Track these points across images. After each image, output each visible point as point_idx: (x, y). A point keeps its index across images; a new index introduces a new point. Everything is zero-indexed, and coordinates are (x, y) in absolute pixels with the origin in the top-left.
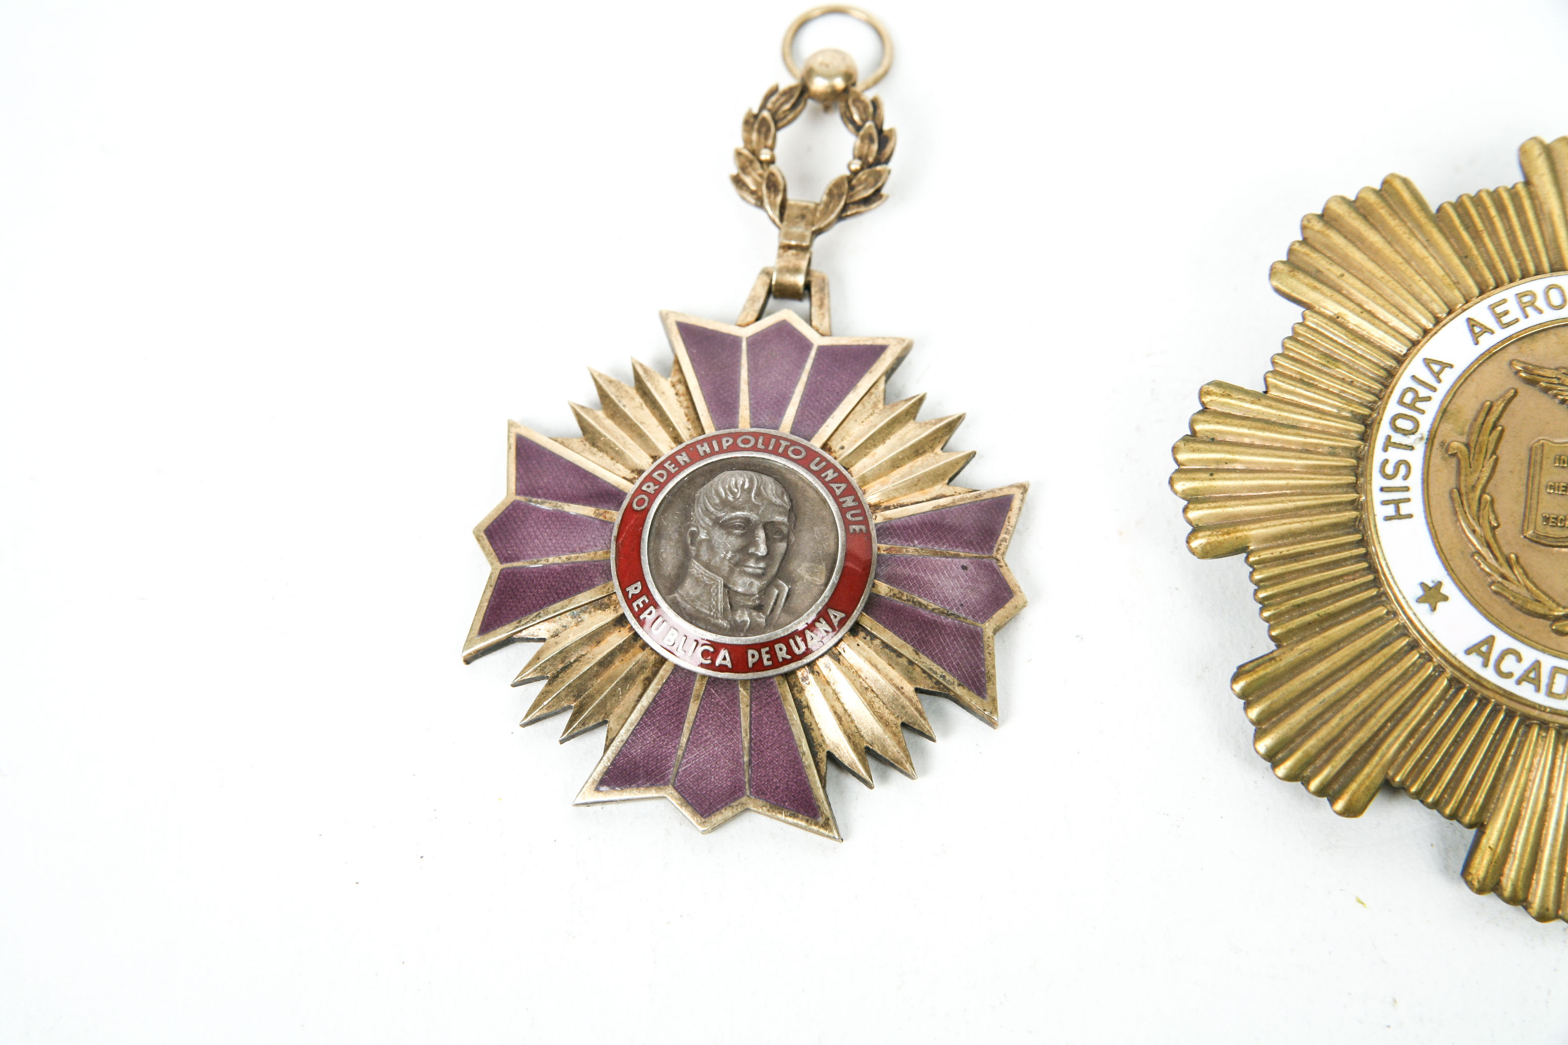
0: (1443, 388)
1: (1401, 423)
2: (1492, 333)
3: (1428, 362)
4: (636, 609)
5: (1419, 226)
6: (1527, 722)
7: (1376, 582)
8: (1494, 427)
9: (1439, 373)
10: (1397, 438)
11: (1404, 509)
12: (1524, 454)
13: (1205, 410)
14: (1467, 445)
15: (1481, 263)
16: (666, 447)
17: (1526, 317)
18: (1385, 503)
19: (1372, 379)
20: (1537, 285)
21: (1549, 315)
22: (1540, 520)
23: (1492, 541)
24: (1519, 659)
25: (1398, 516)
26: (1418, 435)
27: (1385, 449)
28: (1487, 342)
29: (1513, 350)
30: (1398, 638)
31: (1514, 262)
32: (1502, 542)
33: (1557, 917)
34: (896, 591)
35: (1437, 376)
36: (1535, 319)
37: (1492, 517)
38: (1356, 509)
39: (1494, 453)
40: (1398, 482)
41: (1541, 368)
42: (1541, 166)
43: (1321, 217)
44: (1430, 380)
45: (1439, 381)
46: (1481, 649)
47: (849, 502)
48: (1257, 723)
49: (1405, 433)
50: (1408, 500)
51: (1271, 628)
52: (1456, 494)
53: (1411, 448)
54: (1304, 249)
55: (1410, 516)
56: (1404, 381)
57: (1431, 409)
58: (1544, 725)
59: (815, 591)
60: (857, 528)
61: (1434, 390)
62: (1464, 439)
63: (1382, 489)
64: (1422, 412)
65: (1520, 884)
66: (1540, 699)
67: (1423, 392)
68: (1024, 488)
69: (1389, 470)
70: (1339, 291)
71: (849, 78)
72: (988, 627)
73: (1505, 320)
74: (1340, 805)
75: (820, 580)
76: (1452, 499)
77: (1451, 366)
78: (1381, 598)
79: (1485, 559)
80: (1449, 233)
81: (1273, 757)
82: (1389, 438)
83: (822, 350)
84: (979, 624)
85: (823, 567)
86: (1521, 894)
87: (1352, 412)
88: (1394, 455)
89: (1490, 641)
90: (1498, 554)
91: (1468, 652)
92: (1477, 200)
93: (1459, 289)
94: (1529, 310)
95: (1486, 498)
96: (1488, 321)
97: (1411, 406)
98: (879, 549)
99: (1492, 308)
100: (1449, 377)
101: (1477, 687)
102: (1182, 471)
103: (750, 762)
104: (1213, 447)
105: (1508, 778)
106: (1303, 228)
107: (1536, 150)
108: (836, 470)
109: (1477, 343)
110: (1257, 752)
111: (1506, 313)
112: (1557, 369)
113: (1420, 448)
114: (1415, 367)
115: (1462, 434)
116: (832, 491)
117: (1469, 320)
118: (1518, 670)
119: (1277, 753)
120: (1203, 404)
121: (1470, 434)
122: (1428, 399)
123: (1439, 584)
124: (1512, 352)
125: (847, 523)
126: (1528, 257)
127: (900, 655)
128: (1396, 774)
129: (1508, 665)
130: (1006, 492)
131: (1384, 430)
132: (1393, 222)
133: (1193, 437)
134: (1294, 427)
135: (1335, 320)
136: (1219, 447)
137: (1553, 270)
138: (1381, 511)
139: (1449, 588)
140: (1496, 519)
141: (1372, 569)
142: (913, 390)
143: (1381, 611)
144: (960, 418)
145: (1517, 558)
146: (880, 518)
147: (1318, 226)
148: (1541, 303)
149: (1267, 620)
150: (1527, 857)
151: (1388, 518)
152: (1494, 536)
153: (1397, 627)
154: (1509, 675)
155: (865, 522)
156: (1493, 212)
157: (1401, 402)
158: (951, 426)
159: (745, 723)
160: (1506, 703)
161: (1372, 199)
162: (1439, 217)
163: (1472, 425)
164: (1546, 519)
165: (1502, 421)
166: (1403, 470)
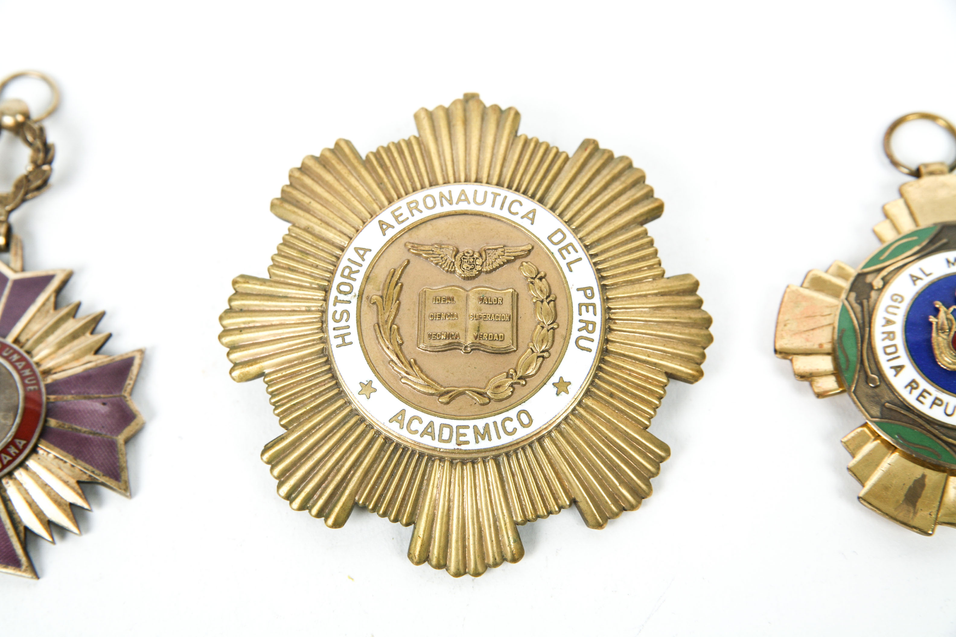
0: (366, 264)
1: (343, 288)
2: (393, 227)
3: (356, 250)
5: (355, 168)
6: (431, 458)
7: (338, 385)
8: (396, 284)
9: (363, 255)
10: (341, 297)
11: (348, 339)
12: (415, 298)
13: (237, 293)
14: (382, 297)
15: (389, 186)
17: (413, 215)
18: (336, 337)
19: (328, 263)
20: (419, 196)
21: (427, 213)
22: (426, 337)
23: (399, 353)
24: (421, 422)
25: (344, 344)
26: (353, 294)
27: (335, 305)
28: (391, 233)
29: (406, 236)
30: (352, 417)
31: (408, 183)
32: (406, 352)
33: (465, 573)
34: (61, 423)
35: (362, 257)
36: (418, 217)
37: (398, 338)
38: (323, 343)
39: (398, 299)
40: (343, 323)
41: (422, 245)
42: (426, 123)
43: (300, 169)
44: (359, 260)
45: (364, 260)
46: (399, 417)
47: (27, 372)
48: (278, 478)
49: (346, 293)
50: (350, 334)
51: (281, 420)
52: (377, 327)
53: (350, 302)
54: (290, 190)
55: (351, 343)
56: (344, 263)
57: (360, 277)
58: (442, 459)
59: (7, 429)
60: (32, 388)
61: (361, 265)
62: (380, 293)
63: (334, 329)
64: (354, 280)
65: (441, 557)
66: (436, 444)
67: (355, 268)
68: (142, 352)
69: (338, 317)
70: (309, 212)
71: (27, 116)
72: (120, 439)
73: (401, 219)
74: (331, 521)
75: (9, 422)
76: (375, 330)
77: (370, 250)
78: (341, 394)
79: (396, 364)
80: (372, 170)
81: (290, 497)
82: (336, 297)
83: (16, 283)
84: (115, 437)
85: (11, 414)
86: (442, 562)
87: (318, 284)
88: (340, 307)
89: (403, 411)
90: (403, 360)
91: (391, 421)
92: (388, 150)
93: (377, 204)
94: (414, 211)
95: (394, 327)
96: (391, 221)
97: (349, 277)
98: (48, 399)
99: (393, 213)
100: (369, 257)
101: (400, 441)
104: (241, 314)
105: (425, 494)
106: (290, 176)
107: (423, 115)
108: (19, 354)
109: (384, 235)
110: (280, 495)
111: (401, 215)
112: (432, 245)
113: (354, 301)
114: (350, 253)
115: (379, 290)
116: (15, 368)
117: (380, 221)
118: (421, 428)
119: (291, 494)
120: (235, 289)
121: (383, 290)
122: (358, 271)
123: (371, 382)
124: (406, 238)
125: (25, 385)
126: (416, 179)
127: (65, 462)
128: (359, 499)
129: (415, 425)
130: (130, 355)
131: (334, 292)
132: (339, 167)
133: (230, 311)
134: (285, 297)
135: (307, 230)
136: (244, 314)
137: (431, 185)
138: (334, 342)
139: (377, 384)
140: (401, 339)
141: (334, 377)
142: (75, 300)
143: (340, 402)
144: (102, 315)
145: (415, 361)
146: (50, 379)
147: (297, 174)
148: (421, 206)
149: (278, 415)
150: (442, 539)
151: (338, 346)
152: (401, 349)
153: (352, 410)
154: (416, 432)
155: (38, 384)
156: (396, 155)
157: (342, 275)
158: (98, 319)
160: (418, 449)
161: (328, 154)
162: (366, 163)
163: (384, 284)
164: (430, 336)
165: (402, 280)
166: (345, 315)
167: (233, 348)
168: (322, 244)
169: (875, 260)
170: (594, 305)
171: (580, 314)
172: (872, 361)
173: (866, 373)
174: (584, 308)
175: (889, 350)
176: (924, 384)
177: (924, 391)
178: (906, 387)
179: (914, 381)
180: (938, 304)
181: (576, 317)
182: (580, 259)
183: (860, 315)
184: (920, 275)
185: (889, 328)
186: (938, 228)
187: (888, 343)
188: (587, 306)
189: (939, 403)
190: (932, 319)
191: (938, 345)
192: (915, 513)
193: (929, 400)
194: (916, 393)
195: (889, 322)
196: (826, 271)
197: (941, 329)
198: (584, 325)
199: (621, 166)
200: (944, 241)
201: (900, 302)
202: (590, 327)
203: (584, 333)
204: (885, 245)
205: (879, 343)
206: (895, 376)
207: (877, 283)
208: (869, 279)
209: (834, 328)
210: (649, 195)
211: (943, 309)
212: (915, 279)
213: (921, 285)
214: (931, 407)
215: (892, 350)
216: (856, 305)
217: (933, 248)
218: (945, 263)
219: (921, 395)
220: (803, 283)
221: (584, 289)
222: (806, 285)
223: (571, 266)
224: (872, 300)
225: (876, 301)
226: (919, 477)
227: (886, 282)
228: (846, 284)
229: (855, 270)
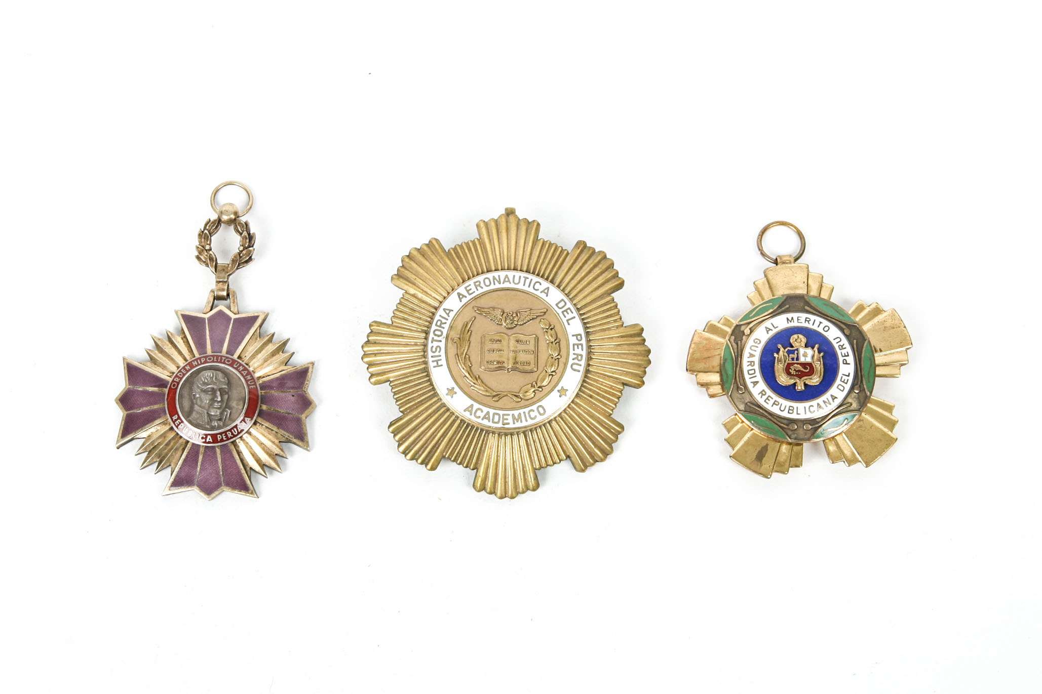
0: (450, 319)
1: (437, 333)
2: (466, 297)
3: (444, 310)
4: (177, 425)
5: (442, 258)
6: (488, 432)
7: (434, 389)
8: (468, 331)
9: (448, 314)
10: (436, 338)
11: (440, 363)
12: (479, 340)
13: (372, 332)
14: (460, 338)
15: (463, 270)
16: (182, 363)
17: (477, 290)
18: (433, 361)
19: (428, 316)
20: (481, 278)
21: (486, 289)
22: (485, 363)
23: (470, 372)
24: (482, 412)
25: (438, 366)
26: (443, 336)
27: (432, 342)
28: (464, 300)
29: (473, 302)
30: (442, 408)
31: (474, 269)
32: (473, 371)
33: (506, 497)
34: (269, 407)
35: (448, 315)
36: (480, 291)
37: (469, 363)
38: (425, 364)
39: (469, 340)
40: (437, 354)
41: (483, 308)
42: (484, 231)
43: (408, 256)
44: (446, 316)
46: (469, 409)
47: (249, 377)
48: (398, 441)
49: (439, 336)
50: (441, 360)
51: (399, 408)
52: (457, 356)
53: (441, 341)
54: (403, 270)
55: (442, 365)
56: (437, 318)
57: (447, 326)
58: (493, 433)
59: (240, 411)
60: (252, 387)
61: (447, 320)
62: (458, 336)
63: (432, 357)
64: (444, 328)
65: (492, 488)
66: (491, 424)
67: (444, 321)
68: (313, 364)
69: (434, 350)
70: (414, 284)
71: (236, 213)
72: (303, 416)
73: (470, 292)
74: (429, 467)
75: (241, 407)
76: (456, 358)
77: (453, 311)
78: (436, 394)
79: (468, 378)
80: (452, 260)
81: (405, 453)
82: (433, 338)
83: (235, 320)
84: (300, 416)
85: (241, 403)
86: (493, 491)
87: (421, 329)
88: (435, 344)
89: (472, 406)
90: (472, 376)
91: (465, 411)
92: (461, 246)
93: (456, 281)
94: (478, 287)
95: (467, 357)
96: (465, 293)
97: (440, 326)
98: (261, 393)
99: (466, 288)
100: (452, 314)
101: (470, 422)
102: (365, 355)
103: (223, 474)
104: (375, 345)
105: (484, 452)
106: (402, 261)
107: (482, 225)
108: (243, 366)
109: (461, 301)
110: (399, 451)
111: (471, 289)
112: (489, 308)
113: (444, 341)
114: (441, 312)
115: (458, 334)
116: (242, 375)
117: (458, 293)
118: (482, 415)
119: (405, 452)
120: (371, 329)
121: (460, 335)
122: (445, 323)
123: (453, 388)
124: (474, 303)
125: (248, 385)
126: (479, 267)
127: (272, 430)
128: (446, 455)
129: (479, 413)
130: (306, 366)
131: (431, 335)
132: (433, 257)
133: (368, 342)
134: (402, 336)
135: (414, 296)
136: (377, 345)
137: (488, 272)
138: (431, 365)
139: (457, 389)
140: (471, 364)
141: (432, 384)
142: (271, 331)
143: (436, 399)
144: (288, 340)
145: (479, 376)
146: (261, 381)
147: (407, 260)
148: (482, 284)
149: (398, 405)
150: (493, 478)
151: (434, 367)
152: (471, 369)
153: (442, 404)
154: (479, 417)
155: (255, 384)
156: (467, 251)
157: (436, 325)
158: (285, 343)
159: (219, 460)
160: (480, 427)
161: (425, 248)
162: (448, 254)
163: (461, 332)
164: (488, 362)
165: (471, 329)
166: (438, 349)
167: (370, 365)
168: (423, 305)
169: (747, 316)
170: (582, 345)
171: (574, 350)
172: (741, 378)
173: (737, 385)
174: (576, 346)
175: (750, 372)
176: (769, 392)
177: (769, 396)
178: (759, 394)
179: (763, 391)
180: (780, 346)
181: (571, 352)
182: (574, 317)
183: (736, 351)
184: (771, 327)
185: (751, 359)
186: (784, 298)
187: (750, 368)
188: (578, 345)
189: (777, 403)
190: (776, 355)
191: (778, 370)
192: (761, 466)
193: (772, 402)
194: (765, 397)
195: (752, 355)
196: (719, 322)
197: (780, 360)
198: (576, 356)
199: (599, 258)
200: (787, 306)
201: (759, 344)
202: (580, 357)
203: (576, 361)
204: (754, 307)
205: (746, 368)
206: (753, 387)
207: (747, 331)
208: (743, 328)
209: (721, 357)
210: (616, 275)
211: (782, 349)
212: (768, 330)
213: (771, 333)
214: (772, 406)
215: (753, 372)
216: (734, 344)
217: (780, 310)
218: (786, 319)
219: (767, 399)
220: (704, 330)
221: (576, 335)
222: (706, 330)
223: (569, 321)
224: (743, 341)
225: (746, 342)
226: (765, 445)
227: (752, 331)
228: (729, 330)
229: (735, 322)
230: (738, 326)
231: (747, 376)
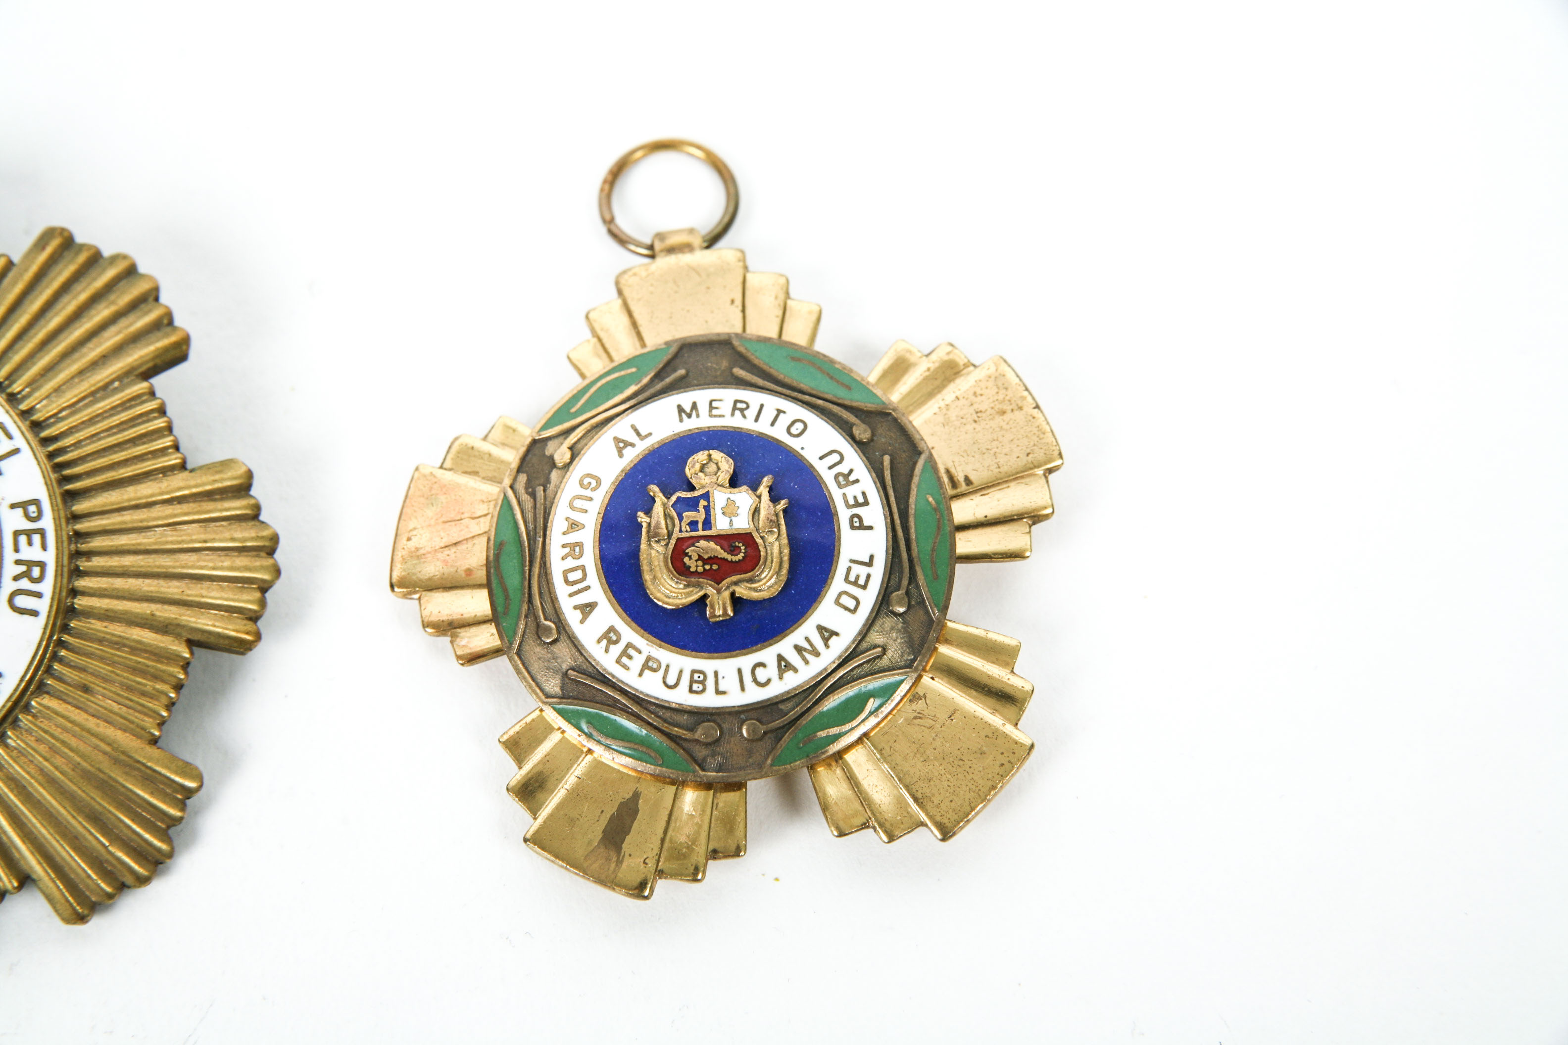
169: (562, 412)
170: (42, 532)
171: (17, 550)
172: (547, 598)
173: (536, 618)
174: (23, 539)
175: (572, 577)
176: (629, 634)
177: (629, 645)
178: (599, 641)
179: (612, 629)
180: (654, 489)
181: (9, 556)
182: (16, 451)
183: (530, 516)
184: (632, 437)
185: (573, 538)
186: (673, 349)
187: (571, 563)
188: (29, 533)
189: (655, 666)
190: (642, 517)
191: (650, 564)
192: (619, 862)
193: (638, 661)
194: (616, 650)
195: (574, 526)
196: (485, 438)
197: (653, 535)
198: (23, 568)
199: (110, 273)
200: (682, 372)
201: (593, 490)
202: (36, 572)
203: (25, 584)
204: (587, 382)
205: (557, 566)
206: (582, 622)
207: (562, 455)
208: (550, 448)
209: (489, 540)
210: (166, 322)
211: (660, 498)
212: (621, 445)
213: (631, 455)
214: (640, 675)
215: (578, 575)
216: (525, 497)
217: (659, 386)
218: (676, 411)
219: (624, 653)
220: (443, 463)
221: (23, 505)
222: (448, 464)
224: (551, 487)
225: (558, 487)
226: (628, 796)
227: (575, 452)
228: (512, 457)
229: (527, 434)
230: (536, 445)
231: (561, 590)
